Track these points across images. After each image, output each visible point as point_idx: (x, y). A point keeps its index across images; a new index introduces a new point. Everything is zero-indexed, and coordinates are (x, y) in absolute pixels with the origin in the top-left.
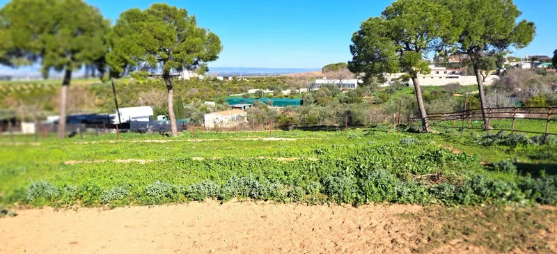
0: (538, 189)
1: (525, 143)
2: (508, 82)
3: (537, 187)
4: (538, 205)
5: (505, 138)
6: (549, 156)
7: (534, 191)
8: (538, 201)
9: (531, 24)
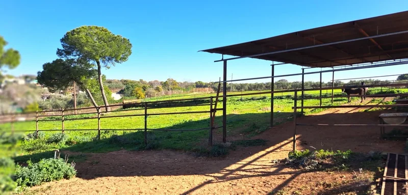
0: (27, 176)
1: (23, 139)
2: (9, 94)
3: (26, 174)
4: (28, 188)
5: (7, 138)
6: (40, 147)
7: (23, 179)
8: (28, 185)
9: (16, 52)
